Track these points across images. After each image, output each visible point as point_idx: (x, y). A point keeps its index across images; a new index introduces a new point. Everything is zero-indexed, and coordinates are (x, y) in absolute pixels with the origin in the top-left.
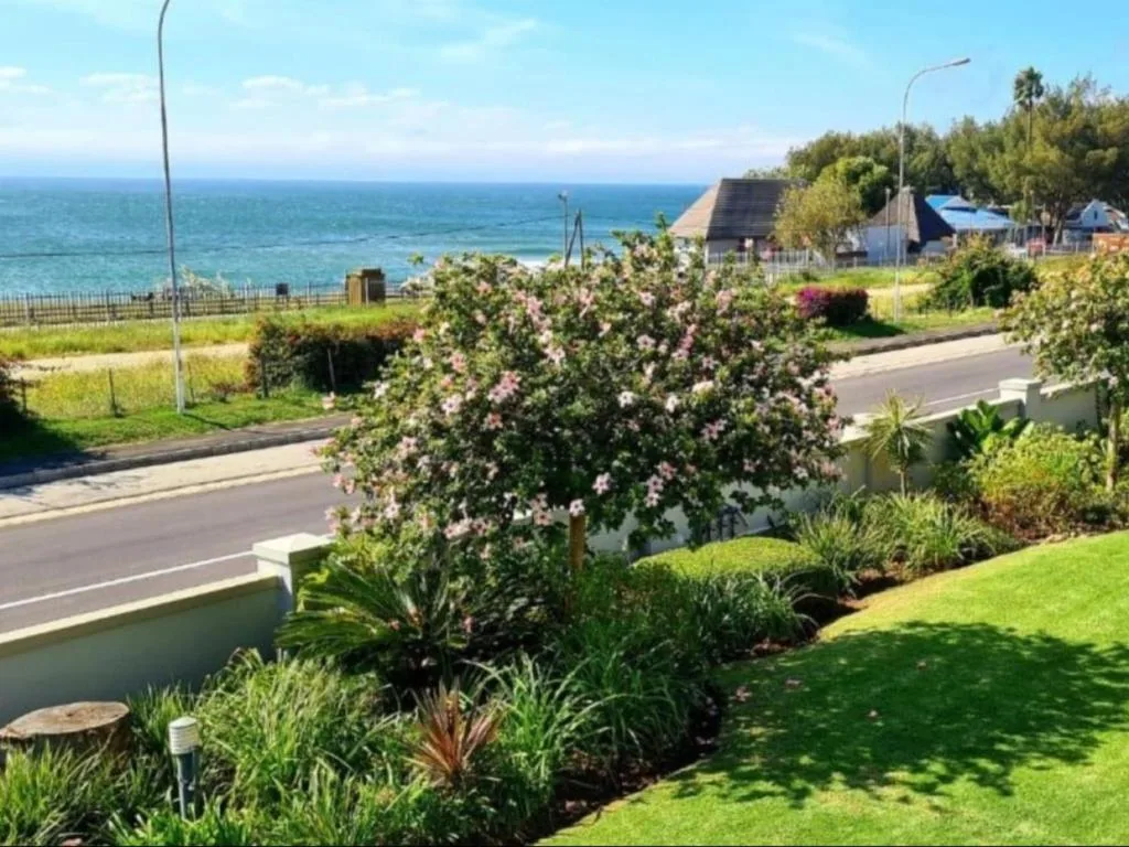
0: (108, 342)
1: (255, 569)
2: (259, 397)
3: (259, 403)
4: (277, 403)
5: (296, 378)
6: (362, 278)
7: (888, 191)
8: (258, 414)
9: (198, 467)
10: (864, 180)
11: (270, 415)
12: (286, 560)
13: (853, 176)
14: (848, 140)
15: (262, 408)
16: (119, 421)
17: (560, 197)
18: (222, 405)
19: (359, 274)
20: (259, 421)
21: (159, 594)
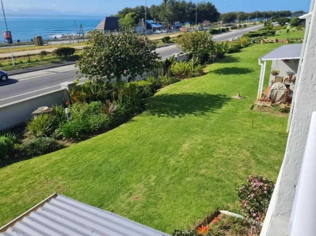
1: (61, 88)
6: (37, 38)
7: (139, 19)
9: (21, 75)
10: (135, 17)
12: (67, 86)
13: (133, 16)
14: (131, 9)
17: (75, 21)
19: (37, 37)
21: (41, 94)
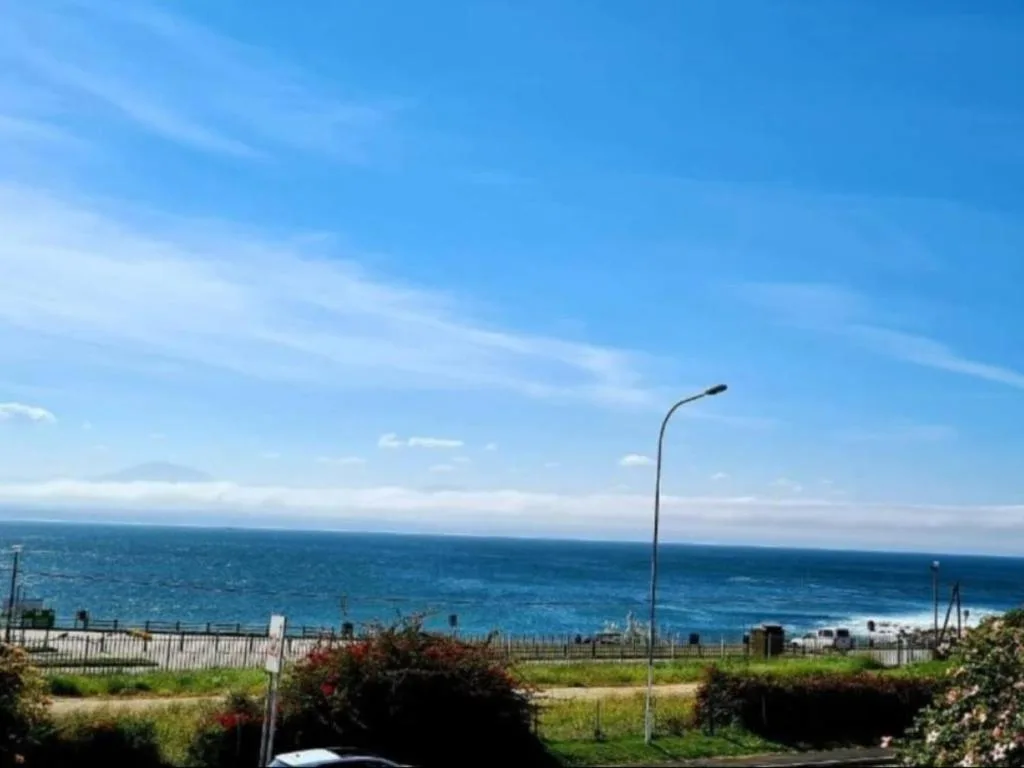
0: (570, 678)
2: (706, 734)
3: (706, 739)
4: (722, 740)
5: (735, 719)
6: (766, 633)
8: (705, 749)
11: (714, 749)
15: (709, 743)
16: (602, 745)
18: (678, 738)
19: (764, 629)
20: (709, 755)
